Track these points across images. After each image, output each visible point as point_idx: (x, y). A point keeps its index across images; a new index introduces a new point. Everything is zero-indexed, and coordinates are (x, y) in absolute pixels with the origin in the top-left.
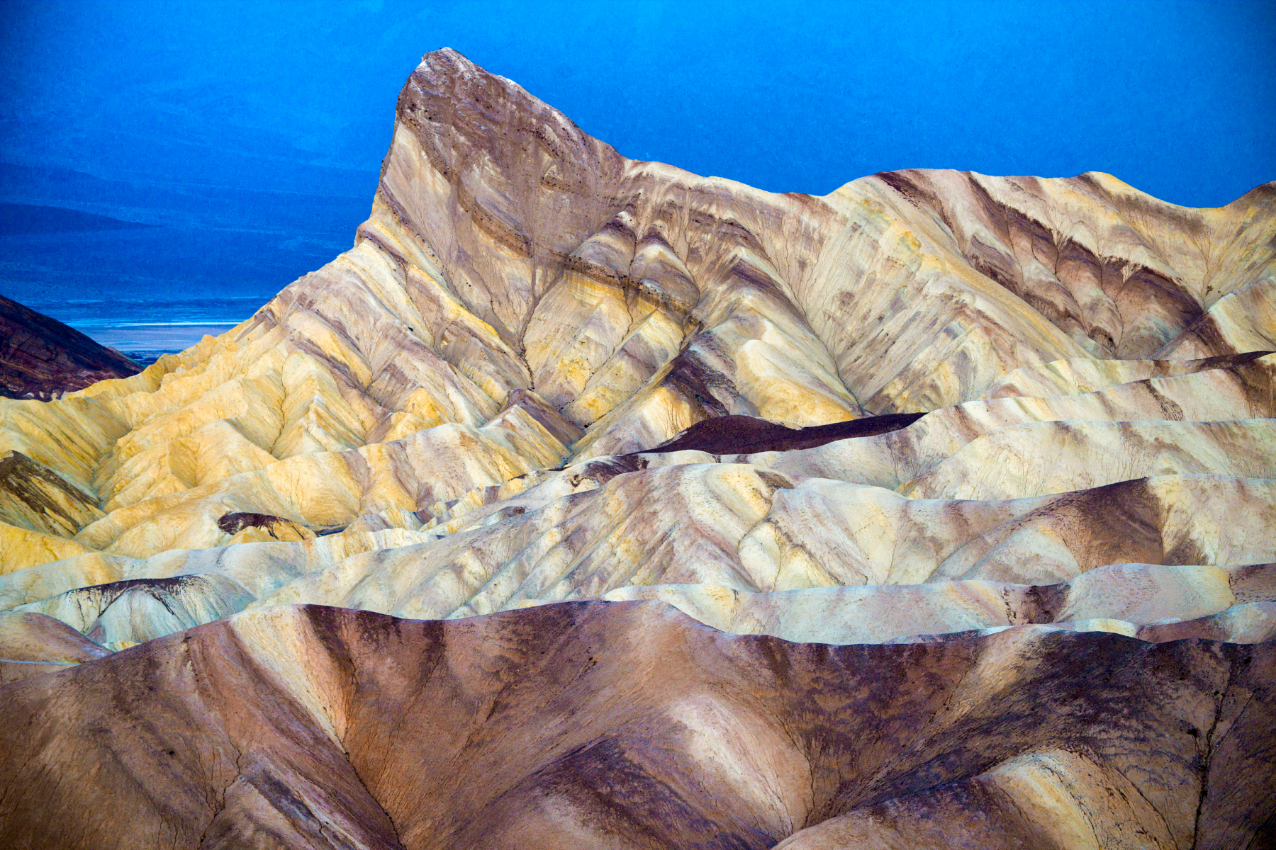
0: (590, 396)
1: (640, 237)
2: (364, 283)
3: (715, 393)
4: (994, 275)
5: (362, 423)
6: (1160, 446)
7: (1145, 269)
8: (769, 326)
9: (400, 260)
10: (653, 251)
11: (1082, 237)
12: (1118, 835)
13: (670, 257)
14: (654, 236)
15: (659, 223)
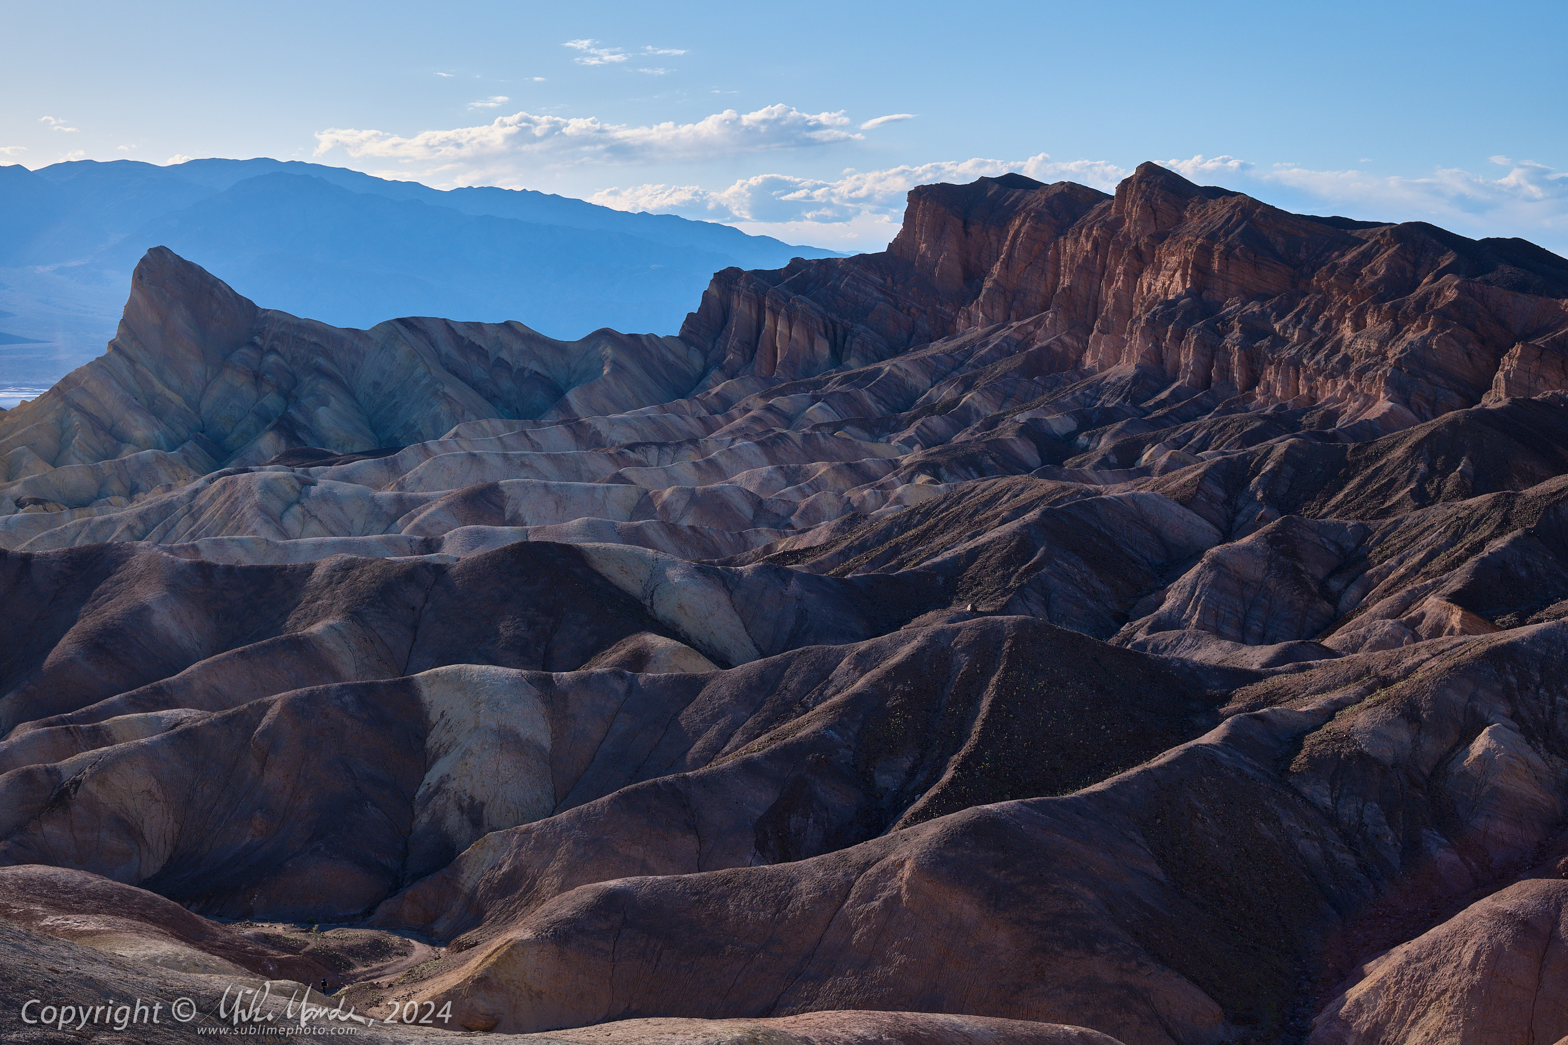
0: (234, 436)
1: (265, 349)
2: (110, 372)
3: (300, 435)
4: (456, 374)
5: (105, 449)
6: (523, 465)
7: (536, 372)
8: (332, 399)
9: (131, 360)
10: (272, 358)
11: (504, 355)
12: (366, 661)
13: (281, 361)
14: (272, 350)
15: (276, 343)
